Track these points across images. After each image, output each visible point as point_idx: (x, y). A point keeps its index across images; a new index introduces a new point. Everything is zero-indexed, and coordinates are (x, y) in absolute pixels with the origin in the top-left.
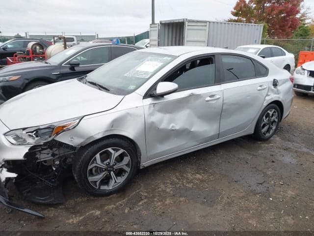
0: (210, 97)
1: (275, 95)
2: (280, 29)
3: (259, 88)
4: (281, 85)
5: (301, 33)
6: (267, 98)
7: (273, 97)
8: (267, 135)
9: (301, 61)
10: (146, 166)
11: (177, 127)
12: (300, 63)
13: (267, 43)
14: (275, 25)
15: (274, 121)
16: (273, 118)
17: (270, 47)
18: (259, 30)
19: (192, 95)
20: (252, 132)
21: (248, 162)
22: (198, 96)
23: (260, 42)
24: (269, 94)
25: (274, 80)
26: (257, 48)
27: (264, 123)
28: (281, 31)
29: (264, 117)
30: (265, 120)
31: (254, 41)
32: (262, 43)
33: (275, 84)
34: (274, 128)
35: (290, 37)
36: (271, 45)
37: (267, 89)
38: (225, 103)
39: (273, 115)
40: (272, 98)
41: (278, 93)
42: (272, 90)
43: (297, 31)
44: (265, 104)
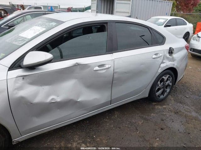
0: (99, 66)
1: (171, 62)
2: (185, 6)
3: (154, 56)
4: (177, 53)
5: (200, 9)
6: (162, 65)
7: (168, 64)
8: (162, 97)
9: (197, 29)
10: (20, 141)
11: (59, 99)
12: (197, 31)
13: (175, 15)
14: (181, 3)
15: (169, 85)
16: (167, 83)
17: (175, 18)
18: (169, 5)
19: (77, 65)
20: (147, 95)
21: (138, 128)
22: (85, 66)
23: (170, 14)
24: (164, 61)
25: (170, 48)
26: (166, 19)
27: (158, 87)
28: (185, 7)
29: (159, 82)
30: (160, 85)
31: (166, 14)
32: (171, 15)
33: (171, 52)
34: (168, 90)
35: (192, 12)
36: (178, 17)
37: (163, 56)
38: (116, 72)
39: (167, 79)
40: (167, 66)
41: (173, 60)
42: (168, 58)
43: (197, 7)
44: (160, 71)
